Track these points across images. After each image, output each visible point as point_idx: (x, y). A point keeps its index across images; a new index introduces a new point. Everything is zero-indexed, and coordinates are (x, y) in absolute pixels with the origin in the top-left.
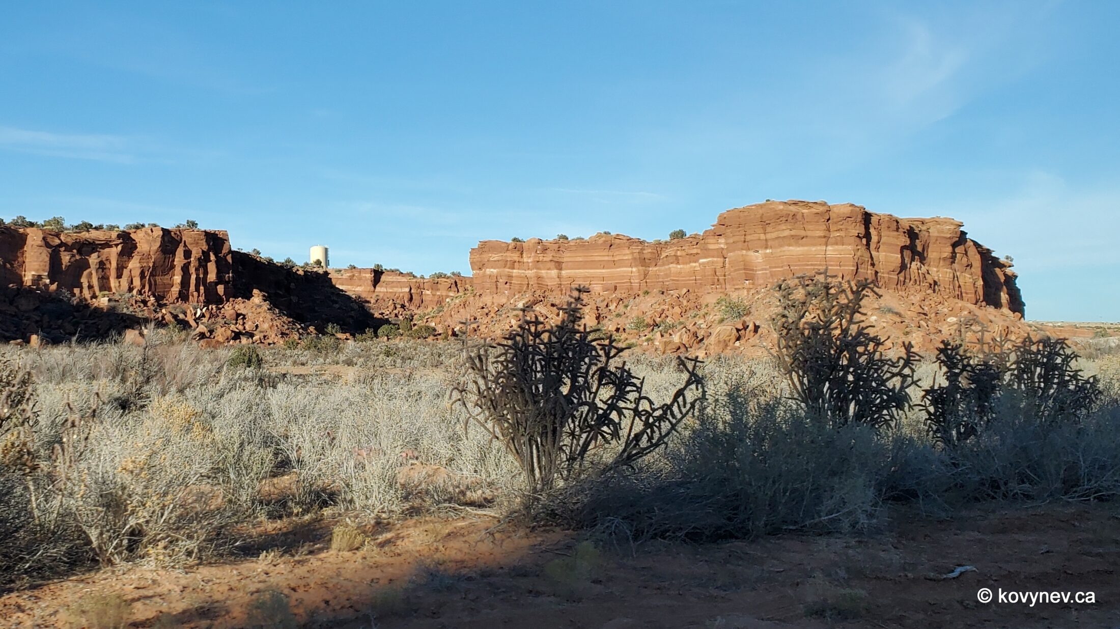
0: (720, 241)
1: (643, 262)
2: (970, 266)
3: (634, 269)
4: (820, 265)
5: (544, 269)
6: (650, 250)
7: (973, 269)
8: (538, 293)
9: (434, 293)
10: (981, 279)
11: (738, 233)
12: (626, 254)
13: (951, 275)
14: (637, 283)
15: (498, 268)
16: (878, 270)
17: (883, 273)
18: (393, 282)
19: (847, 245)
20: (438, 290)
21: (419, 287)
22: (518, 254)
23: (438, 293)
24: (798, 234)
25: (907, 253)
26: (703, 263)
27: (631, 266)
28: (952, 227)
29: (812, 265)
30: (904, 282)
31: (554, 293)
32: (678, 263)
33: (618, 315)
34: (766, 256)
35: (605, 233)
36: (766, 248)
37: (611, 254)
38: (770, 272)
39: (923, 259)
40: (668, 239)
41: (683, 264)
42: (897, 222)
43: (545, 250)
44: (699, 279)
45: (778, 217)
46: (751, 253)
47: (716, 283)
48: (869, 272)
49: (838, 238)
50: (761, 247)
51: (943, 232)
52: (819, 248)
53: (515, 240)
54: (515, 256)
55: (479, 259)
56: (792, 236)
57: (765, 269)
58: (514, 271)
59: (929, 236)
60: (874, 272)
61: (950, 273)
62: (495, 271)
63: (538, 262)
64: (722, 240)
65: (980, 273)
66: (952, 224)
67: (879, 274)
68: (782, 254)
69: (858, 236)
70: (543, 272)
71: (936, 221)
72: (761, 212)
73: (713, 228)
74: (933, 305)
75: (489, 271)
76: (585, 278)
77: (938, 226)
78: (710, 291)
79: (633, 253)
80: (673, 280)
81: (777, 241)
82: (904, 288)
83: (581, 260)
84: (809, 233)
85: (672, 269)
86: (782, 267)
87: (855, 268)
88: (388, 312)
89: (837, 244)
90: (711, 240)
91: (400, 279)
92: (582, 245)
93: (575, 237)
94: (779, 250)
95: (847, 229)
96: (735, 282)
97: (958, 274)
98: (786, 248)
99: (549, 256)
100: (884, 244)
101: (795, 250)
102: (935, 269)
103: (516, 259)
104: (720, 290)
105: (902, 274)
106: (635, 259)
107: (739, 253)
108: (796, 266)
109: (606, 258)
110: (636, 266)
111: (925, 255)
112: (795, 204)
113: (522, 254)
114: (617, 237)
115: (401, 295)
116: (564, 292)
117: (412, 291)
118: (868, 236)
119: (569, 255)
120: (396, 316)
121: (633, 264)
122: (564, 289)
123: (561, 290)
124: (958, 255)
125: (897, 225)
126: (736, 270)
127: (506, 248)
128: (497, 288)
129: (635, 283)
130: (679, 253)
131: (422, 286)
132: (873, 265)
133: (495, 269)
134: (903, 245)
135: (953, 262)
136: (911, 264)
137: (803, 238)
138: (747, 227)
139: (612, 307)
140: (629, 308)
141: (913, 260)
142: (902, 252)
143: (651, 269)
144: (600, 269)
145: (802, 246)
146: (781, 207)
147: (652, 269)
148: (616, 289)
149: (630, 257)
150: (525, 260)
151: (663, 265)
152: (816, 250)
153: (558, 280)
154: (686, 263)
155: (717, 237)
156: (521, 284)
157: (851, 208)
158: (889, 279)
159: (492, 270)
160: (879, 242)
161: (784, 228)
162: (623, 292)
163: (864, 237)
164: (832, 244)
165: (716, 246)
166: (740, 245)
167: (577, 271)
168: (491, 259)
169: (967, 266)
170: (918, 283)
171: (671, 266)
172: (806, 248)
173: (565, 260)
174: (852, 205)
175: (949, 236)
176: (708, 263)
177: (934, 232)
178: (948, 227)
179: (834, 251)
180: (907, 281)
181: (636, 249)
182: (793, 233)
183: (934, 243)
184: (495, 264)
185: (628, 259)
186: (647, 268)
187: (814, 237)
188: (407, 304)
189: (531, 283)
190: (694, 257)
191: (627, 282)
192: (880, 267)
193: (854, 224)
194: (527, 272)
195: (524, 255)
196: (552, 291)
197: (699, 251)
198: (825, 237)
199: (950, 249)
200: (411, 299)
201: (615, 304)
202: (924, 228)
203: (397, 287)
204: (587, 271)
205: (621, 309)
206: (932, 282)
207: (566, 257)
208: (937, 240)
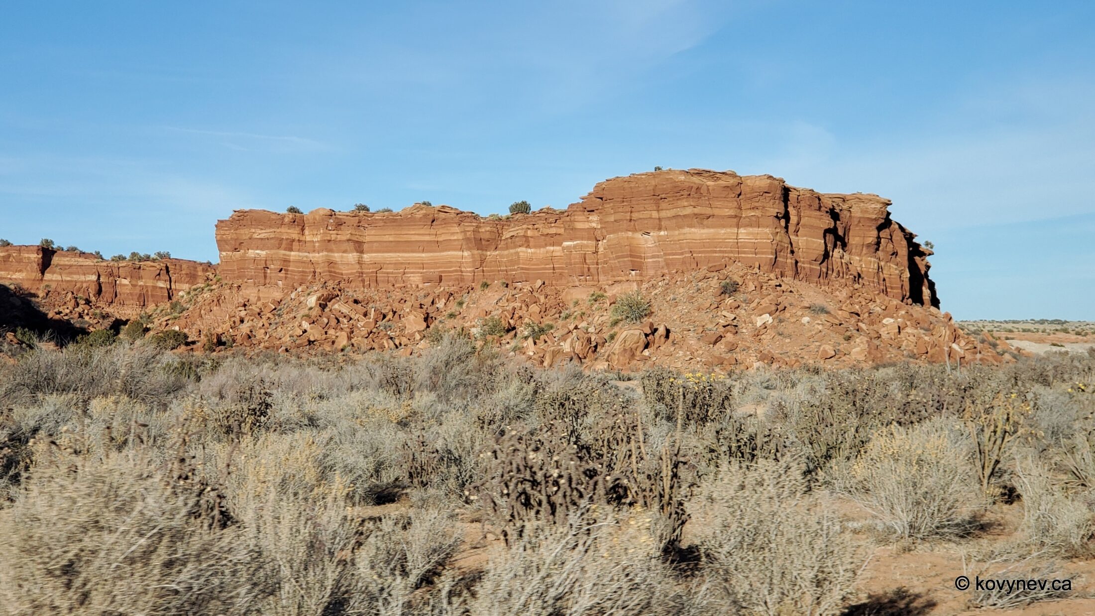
0: (591, 218)
1: (480, 243)
2: (895, 254)
3: (466, 254)
4: (732, 252)
5: (338, 252)
6: (488, 229)
7: (898, 259)
8: (331, 284)
9: (134, 283)
10: (907, 270)
11: (620, 210)
12: (455, 233)
13: (876, 265)
14: (470, 272)
15: (268, 249)
16: (798, 259)
17: (803, 263)
18: (71, 266)
19: (763, 227)
20: (140, 278)
21: (111, 274)
22: (298, 229)
23: (141, 283)
24: (703, 212)
25: (830, 238)
26: (568, 247)
27: (461, 249)
28: (879, 206)
29: (720, 252)
30: (827, 273)
31: (353, 285)
32: (528, 247)
33: (452, 316)
34: (660, 239)
35: (424, 204)
36: (660, 229)
37: (433, 231)
38: (665, 260)
39: (844, 245)
40: (508, 213)
41: (535, 247)
42: (819, 199)
43: (339, 224)
44: (559, 268)
45: (676, 190)
46: (638, 235)
47: (586, 275)
48: (789, 261)
49: (753, 219)
50: (654, 229)
51: (866, 212)
52: (729, 230)
53: (292, 210)
54: (294, 233)
55: (234, 236)
56: (695, 214)
57: (658, 257)
58: (292, 253)
59: (850, 216)
60: (794, 262)
61: (874, 262)
62: (263, 253)
63: (329, 241)
64: (594, 217)
65: (906, 263)
66: (878, 202)
67: (799, 264)
68: (682, 237)
69: (777, 217)
70: (337, 256)
71: (859, 198)
72: (653, 183)
73: (581, 201)
74: (864, 303)
75: (251, 253)
76: (397, 264)
77: (862, 204)
78: (577, 283)
79: (465, 232)
80: (522, 269)
81: (674, 221)
82: (827, 282)
83: (391, 239)
84: (716, 212)
85: (521, 254)
86: (682, 254)
87: (774, 257)
88: (68, 311)
89: (751, 226)
90: (580, 217)
91: (81, 261)
92: (391, 220)
93: (381, 208)
94: (677, 232)
95: (764, 207)
96: (615, 273)
97: (882, 263)
98: (687, 230)
99: (345, 234)
100: (804, 226)
101: (698, 233)
102: (858, 258)
103: (296, 236)
104: (591, 283)
105: (825, 264)
106: (467, 239)
107: (624, 235)
108: (700, 253)
109: (427, 238)
110: (469, 249)
111: (846, 240)
112: (699, 173)
113: (303, 230)
114: (443, 210)
115: (85, 285)
116: (367, 283)
117: (101, 280)
118: (787, 217)
119: (373, 232)
120: (81, 316)
121: (464, 247)
122: (367, 279)
123: (363, 281)
124: (882, 240)
125: (819, 203)
126: (618, 257)
127: (277, 221)
128: (265, 277)
129: (467, 272)
130: (529, 233)
131: (115, 271)
132: (792, 252)
133: (261, 250)
134: (827, 227)
135: (877, 249)
136: (833, 251)
137: (708, 218)
138: (634, 202)
139: (440, 304)
140: (464, 306)
141: (835, 246)
142: (825, 237)
143: (488, 253)
144: (419, 252)
145: (708, 227)
146: (682, 178)
147: (491, 254)
148: (441, 280)
149: (460, 237)
150: (308, 238)
151: (507, 248)
152: (726, 233)
153: (357, 266)
154: (540, 247)
155: (586, 213)
156: (303, 272)
157: (769, 181)
158: (811, 270)
159: (258, 251)
160: (798, 224)
161: (686, 204)
162: (451, 283)
163: (783, 218)
164: (747, 226)
165: (586, 225)
166: (625, 224)
167: (386, 255)
168: (255, 236)
169: (893, 254)
170: (841, 275)
171: (519, 249)
172: (712, 230)
173: (367, 239)
174: (770, 177)
175: (874, 216)
176: (575, 247)
177: (856, 212)
178: (873, 206)
179: (748, 234)
180: (830, 272)
181: (470, 227)
182: (696, 210)
183: (857, 225)
184: (262, 243)
185: (458, 240)
186: (484, 252)
187: (723, 217)
188: (93, 299)
189: (318, 270)
190: (554, 239)
191: (456, 271)
192: (800, 255)
193: (772, 201)
194: (311, 255)
195: (306, 232)
196: (349, 282)
197: (562, 231)
198: (736, 216)
199: (875, 233)
200: (99, 291)
201: (444, 301)
202: (845, 207)
203: (78, 273)
204: (401, 255)
205: (453, 307)
206: (856, 274)
207: (369, 235)
208: (859, 222)
